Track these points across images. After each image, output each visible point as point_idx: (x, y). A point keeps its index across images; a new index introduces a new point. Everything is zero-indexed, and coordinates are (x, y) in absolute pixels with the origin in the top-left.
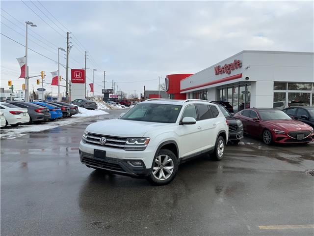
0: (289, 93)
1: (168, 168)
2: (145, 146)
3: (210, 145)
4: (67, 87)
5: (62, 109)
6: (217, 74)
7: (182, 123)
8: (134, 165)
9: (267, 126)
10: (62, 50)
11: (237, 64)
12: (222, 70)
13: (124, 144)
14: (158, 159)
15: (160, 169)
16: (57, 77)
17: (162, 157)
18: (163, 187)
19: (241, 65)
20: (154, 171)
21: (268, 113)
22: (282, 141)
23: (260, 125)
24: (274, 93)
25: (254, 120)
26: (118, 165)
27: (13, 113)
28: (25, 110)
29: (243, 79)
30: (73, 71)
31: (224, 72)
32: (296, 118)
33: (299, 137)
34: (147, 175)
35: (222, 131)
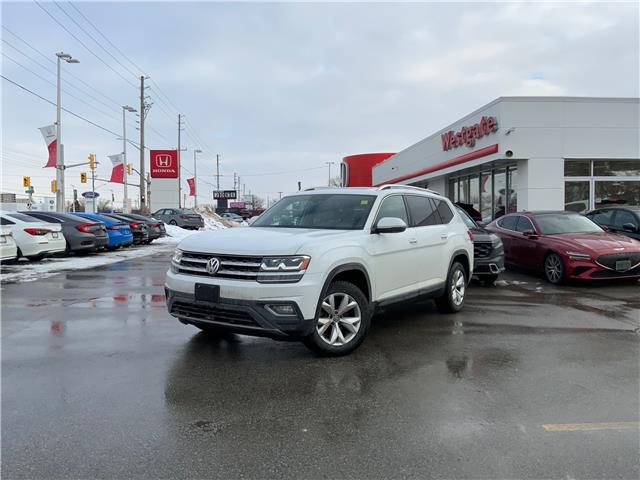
0: (596, 182)
1: (350, 321)
2: (301, 272)
3: (437, 279)
4: (142, 187)
5: (132, 227)
6: (446, 148)
7: (376, 230)
8: (277, 312)
9: (552, 245)
10: (131, 110)
11: (488, 125)
12: (458, 139)
13: (256, 269)
14: (327, 302)
15: (333, 323)
16: (121, 166)
17: (336, 297)
18: (339, 359)
19: (495, 127)
20: (320, 326)
21: (555, 220)
22: (585, 276)
23: (539, 244)
24: (566, 183)
25: (525, 234)
26: (246, 313)
27: (32, 232)
28: (57, 227)
29: (501, 155)
30: (154, 153)
31: (461, 144)
32: (612, 230)
33: (620, 266)
34: (306, 334)
35: (461, 251)
